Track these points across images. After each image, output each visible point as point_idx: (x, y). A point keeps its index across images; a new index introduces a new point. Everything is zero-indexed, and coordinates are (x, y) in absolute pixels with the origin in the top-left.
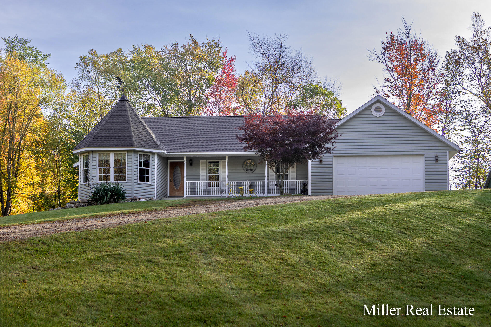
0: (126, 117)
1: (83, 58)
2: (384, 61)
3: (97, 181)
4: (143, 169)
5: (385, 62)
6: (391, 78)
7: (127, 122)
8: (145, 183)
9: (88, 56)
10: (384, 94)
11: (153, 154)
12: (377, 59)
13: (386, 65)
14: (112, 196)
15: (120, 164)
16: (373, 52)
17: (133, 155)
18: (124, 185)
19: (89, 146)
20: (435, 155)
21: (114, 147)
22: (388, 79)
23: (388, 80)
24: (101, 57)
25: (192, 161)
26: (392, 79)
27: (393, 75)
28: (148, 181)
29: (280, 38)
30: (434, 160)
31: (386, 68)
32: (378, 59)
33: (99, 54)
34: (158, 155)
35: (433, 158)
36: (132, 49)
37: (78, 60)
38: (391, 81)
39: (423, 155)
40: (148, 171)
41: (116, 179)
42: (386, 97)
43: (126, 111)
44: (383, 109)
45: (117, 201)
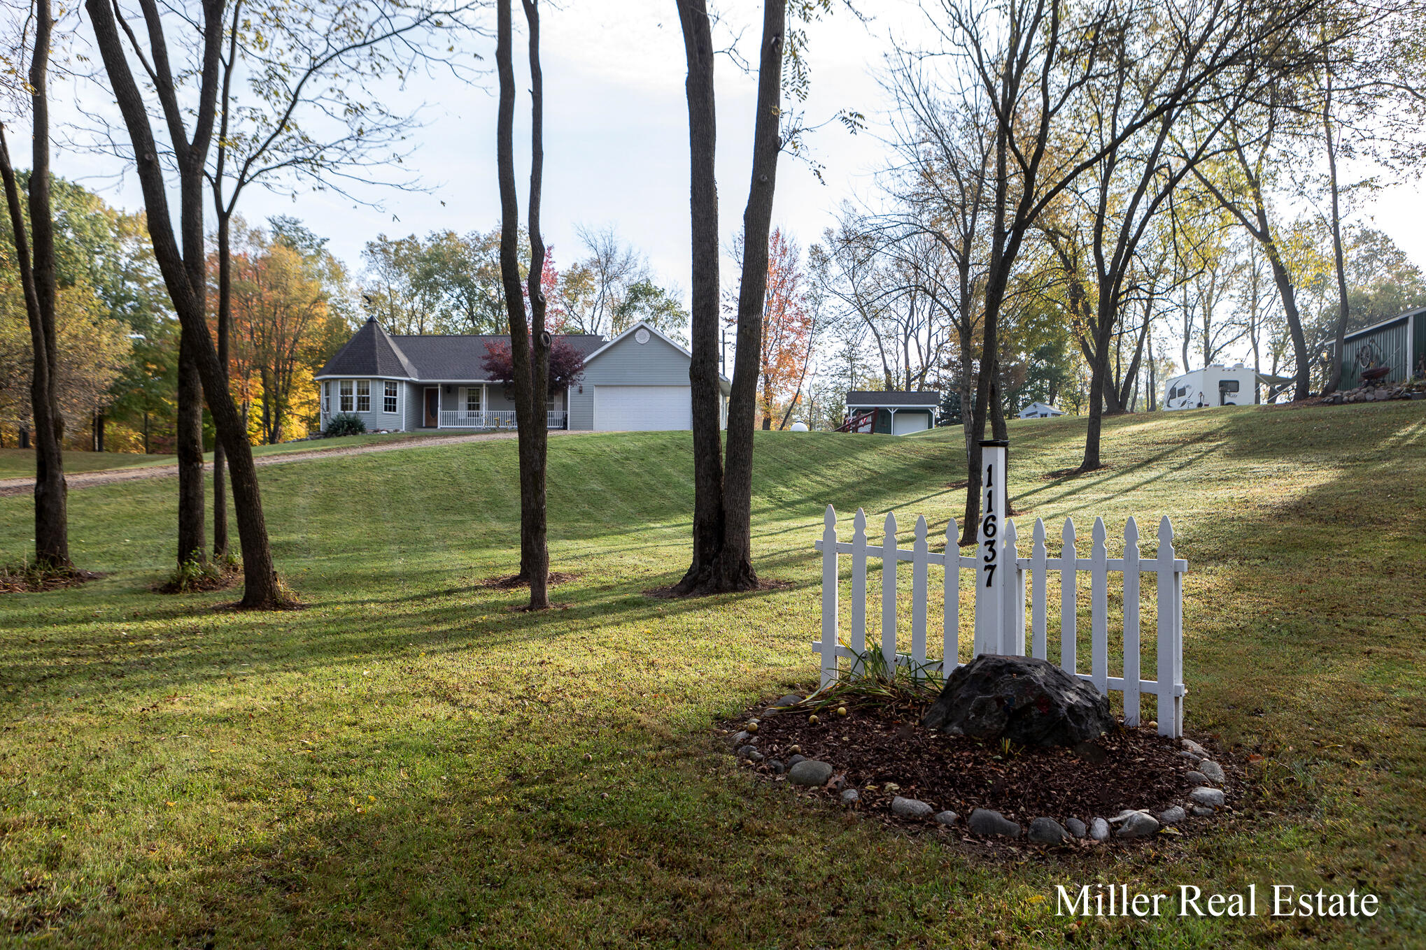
0: (372, 340)
1: (371, 245)
3: (339, 410)
4: (389, 398)
7: (373, 347)
8: (392, 413)
9: (377, 242)
11: (401, 381)
14: (349, 428)
15: (363, 391)
17: (377, 383)
18: (364, 416)
19: (330, 373)
21: (358, 375)
24: (391, 243)
25: (450, 389)
28: (394, 411)
33: (389, 240)
34: (407, 382)
36: (430, 235)
37: (364, 248)
40: (395, 400)
41: (359, 409)
43: (373, 334)
44: (648, 335)
45: (355, 433)
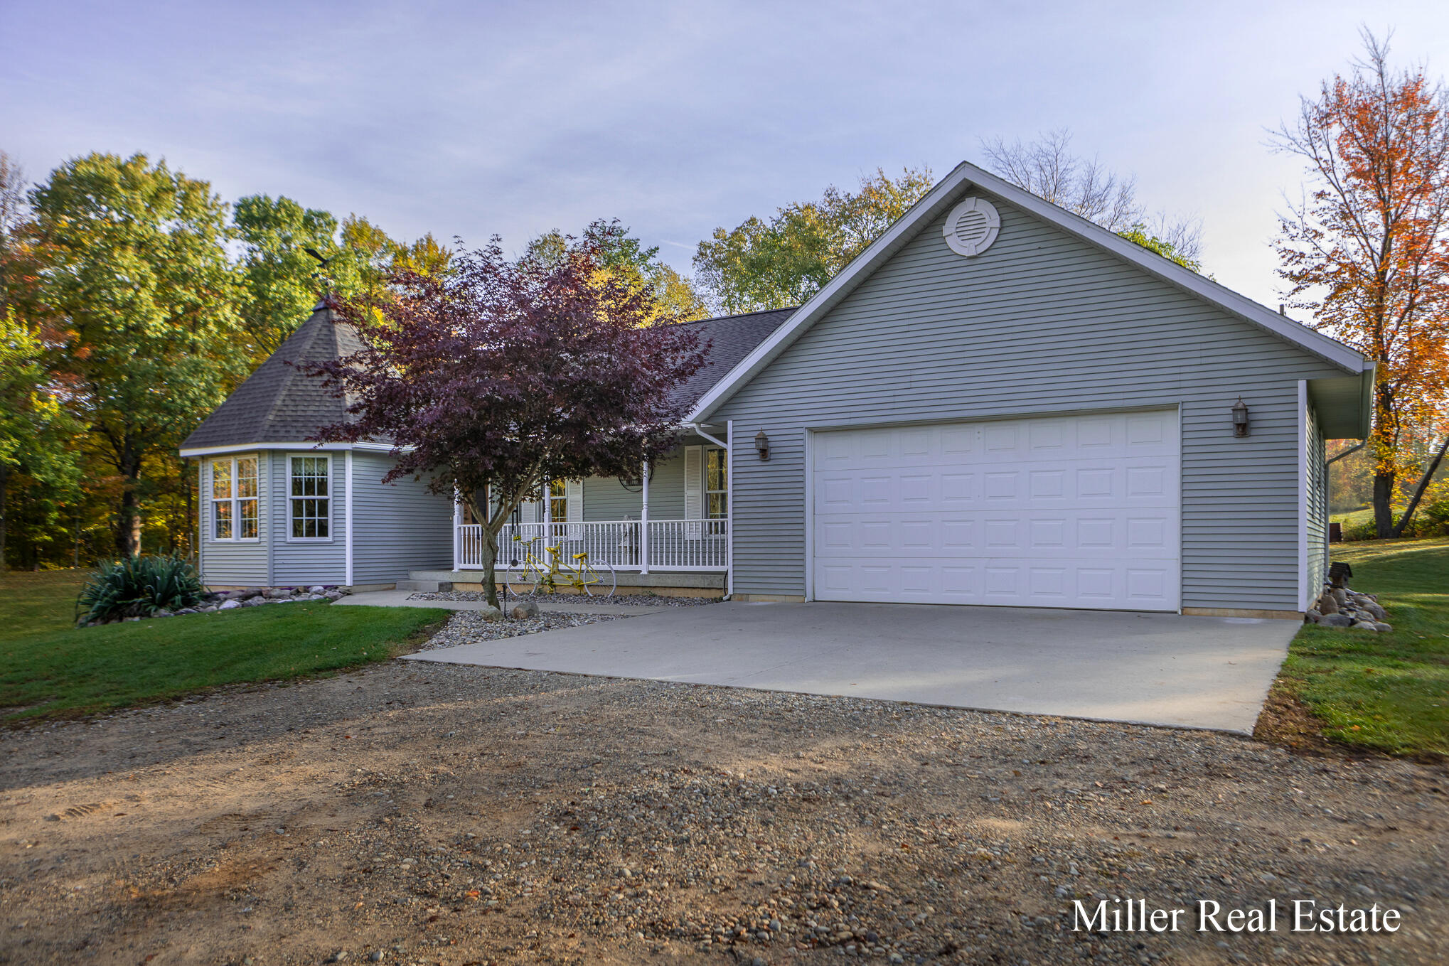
2: (1309, 149)
3: (213, 538)
4: (308, 501)
5: (1311, 151)
6: (1330, 189)
7: (288, 370)
8: (317, 539)
10: (1308, 229)
11: (340, 454)
12: (1292, 147)
13: (1314, 156)
16: (1279, 130)
18: (249, 551)
20: (1233, 403)
21: (222, 445)
22: (1323, 191)
23: (1321, 195)
26: (1334, 192)
27: (1335, 181)
28: (323, 531)
29: (1051, 139)
30: (1231, 426)
31: (1315, 165)
32: (1295, 147)
34: (367, 454)
35: (1225, 418)
38: (1331, 198)
39: (1172, 407)
40: (323, 506)
41: (242, 533)
42: (1315, 237)
